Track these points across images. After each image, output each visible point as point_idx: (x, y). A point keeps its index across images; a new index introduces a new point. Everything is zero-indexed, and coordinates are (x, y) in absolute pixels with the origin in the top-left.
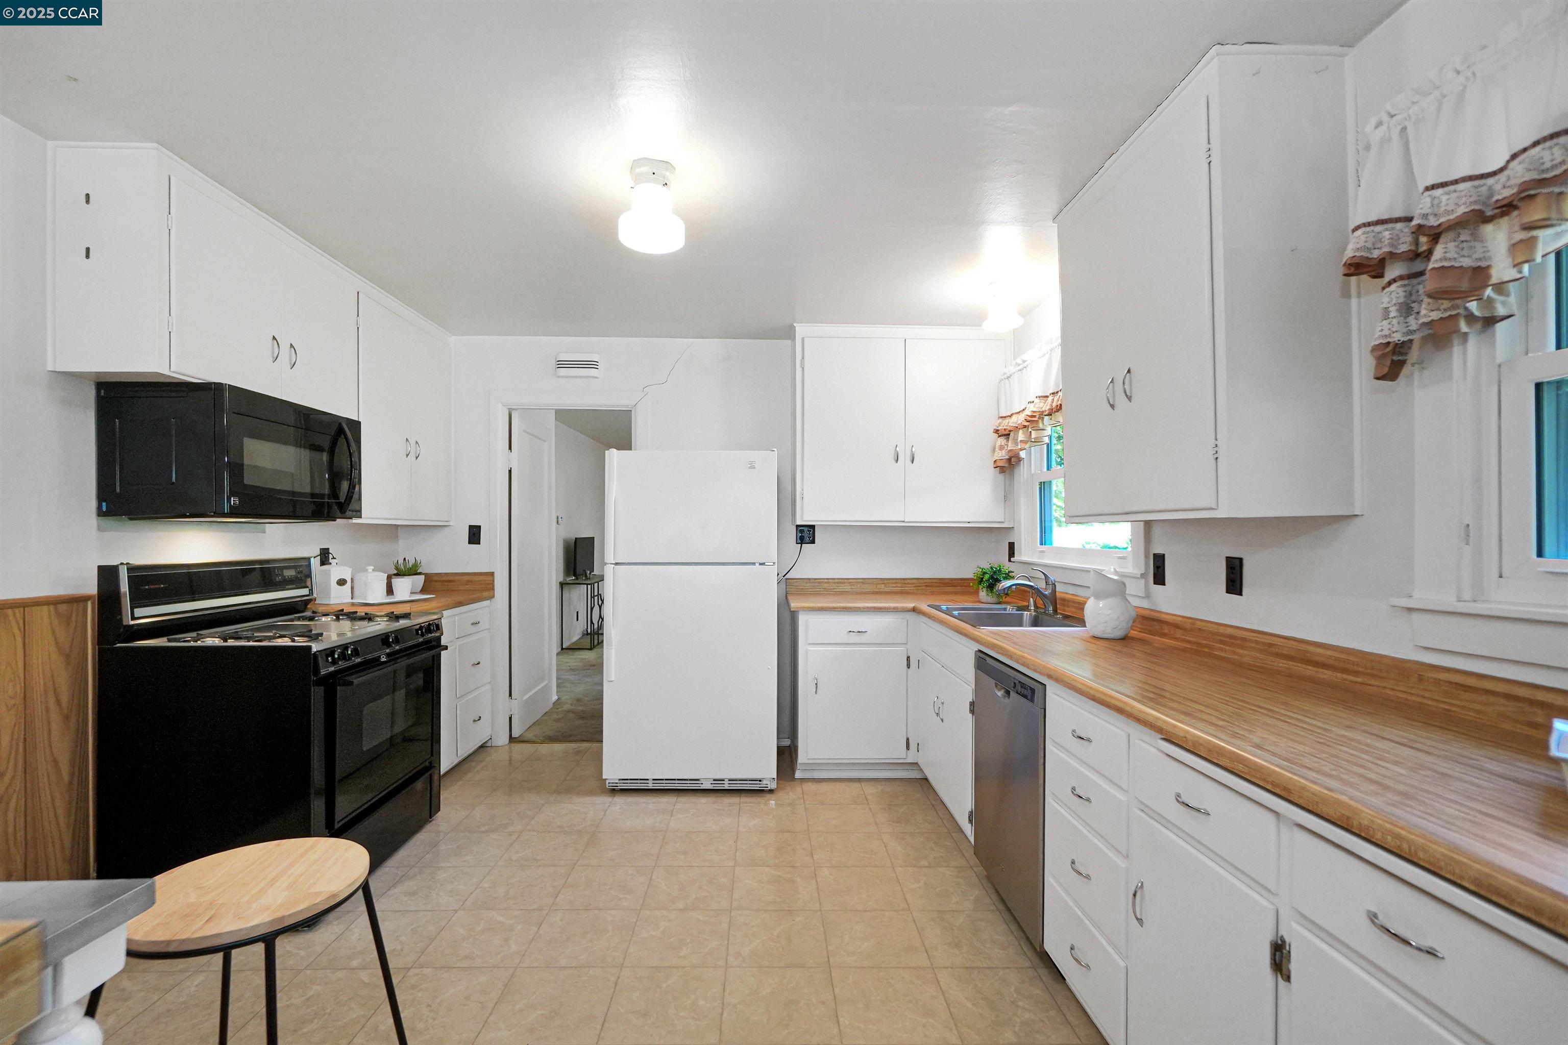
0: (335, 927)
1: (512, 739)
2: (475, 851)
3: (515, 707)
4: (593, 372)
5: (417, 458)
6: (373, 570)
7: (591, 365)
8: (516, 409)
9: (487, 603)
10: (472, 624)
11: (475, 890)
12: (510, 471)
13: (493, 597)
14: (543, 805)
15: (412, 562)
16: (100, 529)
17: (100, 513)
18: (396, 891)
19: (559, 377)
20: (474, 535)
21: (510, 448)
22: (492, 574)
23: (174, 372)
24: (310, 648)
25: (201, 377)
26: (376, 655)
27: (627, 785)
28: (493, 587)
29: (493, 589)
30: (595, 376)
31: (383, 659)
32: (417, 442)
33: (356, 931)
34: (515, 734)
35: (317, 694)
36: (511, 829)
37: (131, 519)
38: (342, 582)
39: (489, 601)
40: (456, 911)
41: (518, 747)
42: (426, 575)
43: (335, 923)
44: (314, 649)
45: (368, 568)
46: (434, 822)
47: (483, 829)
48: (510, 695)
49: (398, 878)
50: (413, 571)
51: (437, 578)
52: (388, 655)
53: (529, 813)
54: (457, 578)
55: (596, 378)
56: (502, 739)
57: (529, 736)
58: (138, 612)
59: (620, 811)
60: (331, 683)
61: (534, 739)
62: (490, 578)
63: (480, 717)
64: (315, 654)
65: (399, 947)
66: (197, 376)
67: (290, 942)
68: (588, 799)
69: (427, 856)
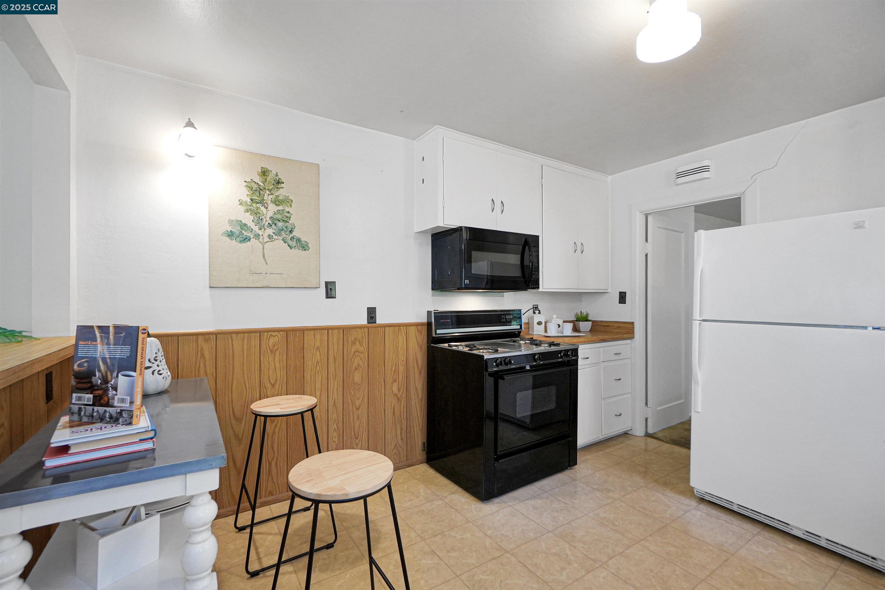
0: (494, 507)
1: (648, 435)
2: (582, 499)
3: (649, 413)
4: (705, 175)
5: (582, 253)
6: (556, 318)
7: (704, 169)
8: (650, 214)
9: (629, 341)
10: (615, 354)
11: (566, 524)
12: (646, 255)
13: (633, 337)
14: (642, 487)
15: (585, 313)
16: (433, 295)
17: (433, 289)
18: (530, 502)
19: (678, 185)
20: (622, 298)
21: (647, 240)
22: (633, 323)
23: (445, 225)
24: (483, 356)
25: (457, 225)
26: (522, 365)
27: (713, 499)
28: (634, 331)
29: (634, 333)
30: (707, 177)
31: (528, 367)
32: (582, 244)
33: (501, 514)
34: (651, 431)
35: (489, 382)
36: (611, 494)
37: (441, 291)
38: (539, 323)
39: (630, 341)
40: (549, 532)
41: (650, 440)
42: (593, 322)
43: (496, 505)
44: (485, 358)
45: (554, 316)
46: (572, 470)
47: (595, 487)
48: (646, 404)
49: (535, 495)
50: (586, 319)
51: (600, 324)
52: (531, 367)
53: (630, 489)
54: (611, 324)
55: (709, 178)
56: (639, 431)
57: (660, 435)
58: (439, 331)
59: (699, 517)
60: (497, 376)
61: (662, 438)
62: (632, 326)
63: (621, 414)
64: (486, 360)
65: (511, 536)
66: (455, 225)
67: (475, 504)
68: (677, 497)
69: (556, 489)
